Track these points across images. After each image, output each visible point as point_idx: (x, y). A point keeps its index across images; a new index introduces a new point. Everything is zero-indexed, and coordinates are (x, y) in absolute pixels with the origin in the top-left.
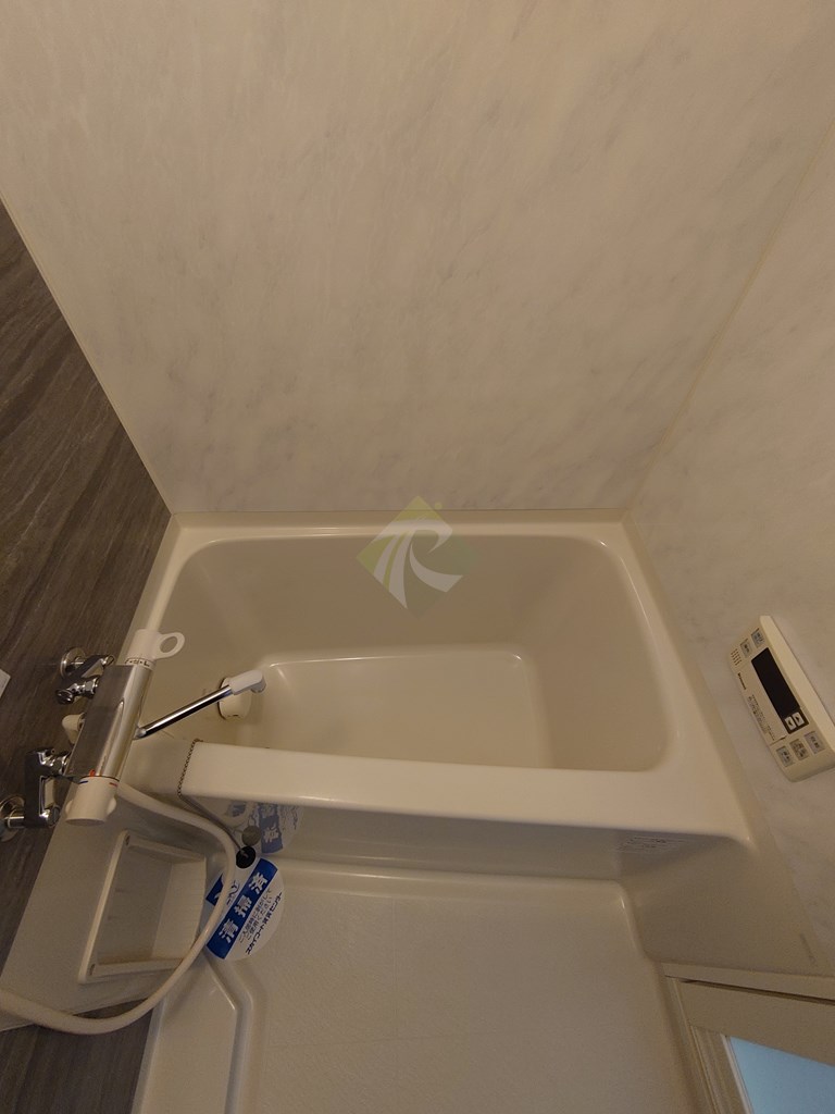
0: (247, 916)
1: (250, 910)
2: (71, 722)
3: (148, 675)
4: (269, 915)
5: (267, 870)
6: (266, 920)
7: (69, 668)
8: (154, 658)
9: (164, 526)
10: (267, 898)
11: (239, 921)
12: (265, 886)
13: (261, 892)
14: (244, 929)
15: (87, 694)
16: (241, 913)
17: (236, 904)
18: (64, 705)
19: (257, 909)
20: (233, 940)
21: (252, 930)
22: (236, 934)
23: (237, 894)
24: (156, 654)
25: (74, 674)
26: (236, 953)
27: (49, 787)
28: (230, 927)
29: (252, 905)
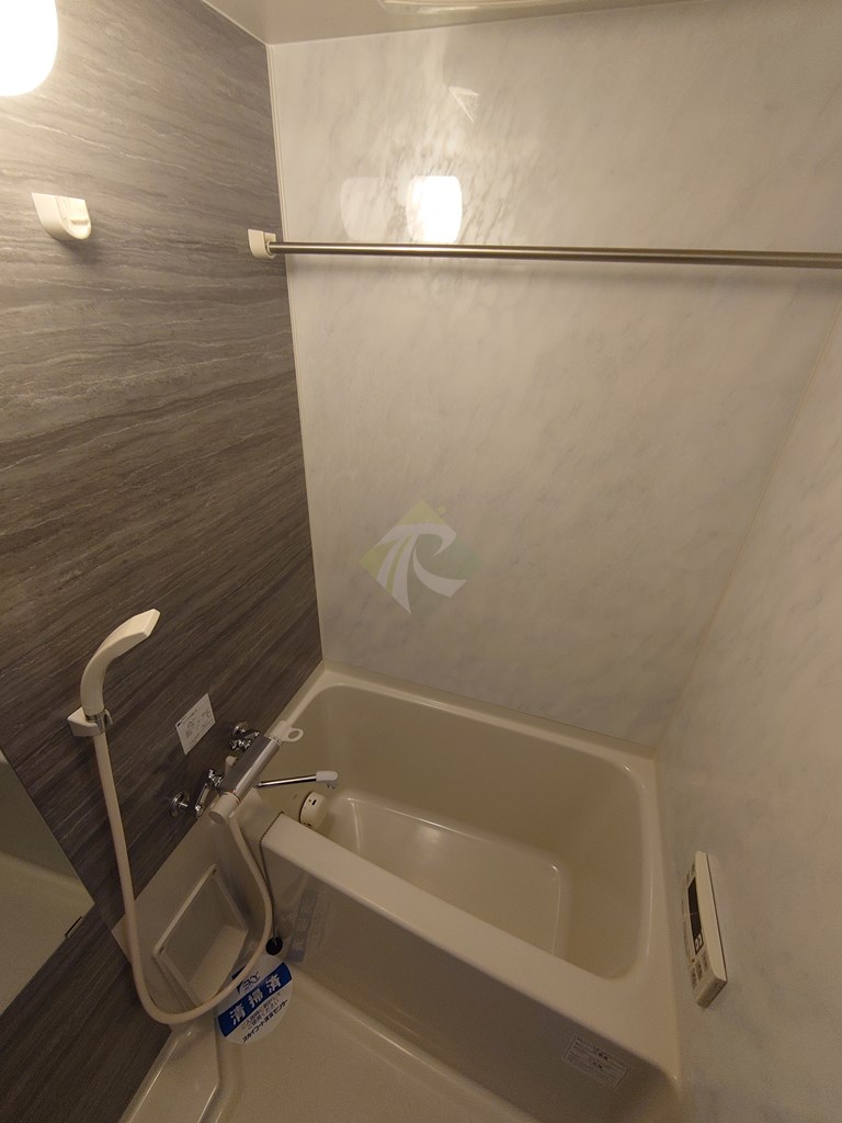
0: (255, 1007)
1: (259, 1003)
2: (230, 760)
3: (276, 749)
4: (271, 1015)
5: (283, 974)
6: (267, 1019)
7: (238, 732)
8: (283, 740)
9: (316, 665)
10: (275, 999)
11: (249, 1010)
12: (277, 988)
13: (273, 992)
14: (248, 1018)
15: (243, 749)
16: (252, 1002)
17: (250, 993)
18: (231, 751)
19: (265, 1006)
20: (238, 1024)
21: (255, 1022)
22: (242, 1019)
23: (255, 985)
24: (285, 738)
25: (239, 735)
26: (236, 1036)
27: (206, 792)
28: (240, 1011)
29: (263, 1000)
